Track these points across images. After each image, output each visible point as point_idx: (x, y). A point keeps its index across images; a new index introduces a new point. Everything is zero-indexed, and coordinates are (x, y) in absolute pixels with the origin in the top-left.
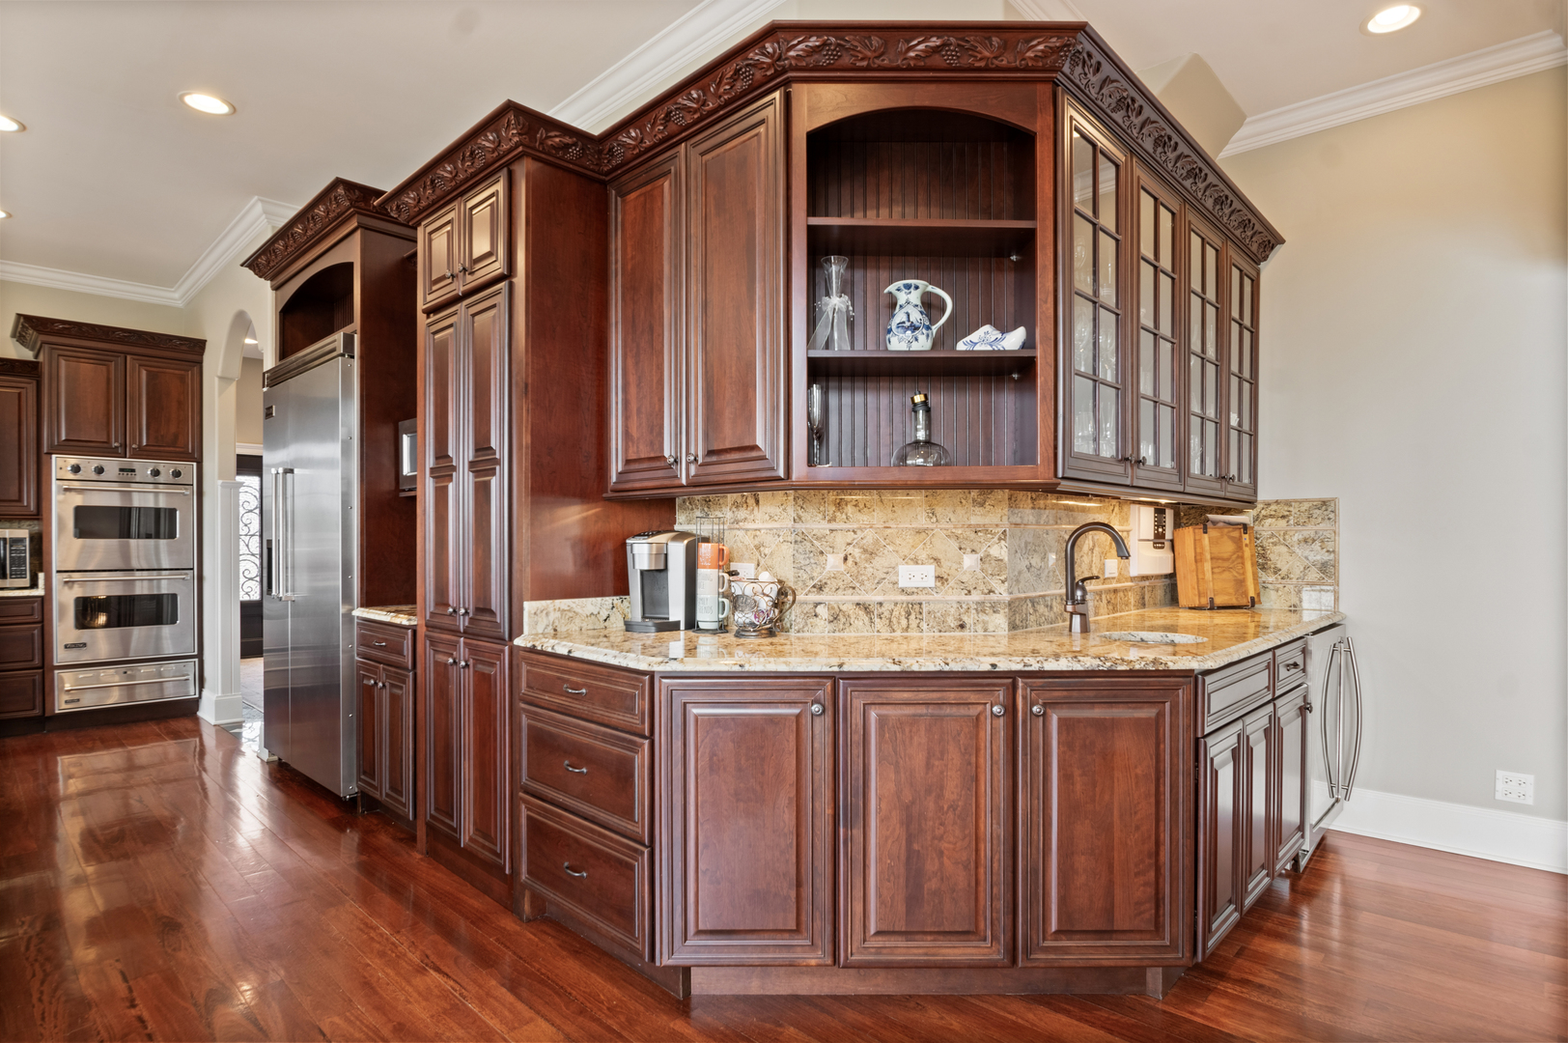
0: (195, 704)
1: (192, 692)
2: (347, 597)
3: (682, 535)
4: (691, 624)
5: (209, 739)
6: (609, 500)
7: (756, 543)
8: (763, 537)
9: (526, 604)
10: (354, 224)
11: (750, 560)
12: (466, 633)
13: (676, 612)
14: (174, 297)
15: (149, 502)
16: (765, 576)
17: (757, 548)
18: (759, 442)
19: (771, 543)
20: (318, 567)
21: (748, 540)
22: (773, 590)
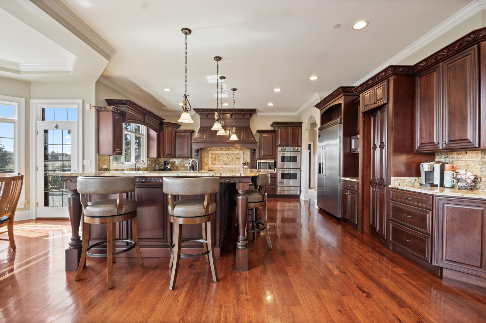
0: (299, 196)
1: (299, 193)
2: (340, 175)
3: (438, 162)
4: (442, 185)
5: (302, 203)
6: (415, 153)
7: (466, 164)
8: (468, 163)
9: (392, 178)
10: (342, 94)
11: (463, 169)
12: (378, 184)
13: (437, 182)
14: (295, 114)
15: (289, 155)
16: (469, 174)
17: (466, 166)
18: (469, 138)
19: (471, 165)
20: (331, 169)
21: (463, 163)
22: (473, 178)
